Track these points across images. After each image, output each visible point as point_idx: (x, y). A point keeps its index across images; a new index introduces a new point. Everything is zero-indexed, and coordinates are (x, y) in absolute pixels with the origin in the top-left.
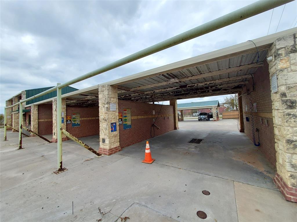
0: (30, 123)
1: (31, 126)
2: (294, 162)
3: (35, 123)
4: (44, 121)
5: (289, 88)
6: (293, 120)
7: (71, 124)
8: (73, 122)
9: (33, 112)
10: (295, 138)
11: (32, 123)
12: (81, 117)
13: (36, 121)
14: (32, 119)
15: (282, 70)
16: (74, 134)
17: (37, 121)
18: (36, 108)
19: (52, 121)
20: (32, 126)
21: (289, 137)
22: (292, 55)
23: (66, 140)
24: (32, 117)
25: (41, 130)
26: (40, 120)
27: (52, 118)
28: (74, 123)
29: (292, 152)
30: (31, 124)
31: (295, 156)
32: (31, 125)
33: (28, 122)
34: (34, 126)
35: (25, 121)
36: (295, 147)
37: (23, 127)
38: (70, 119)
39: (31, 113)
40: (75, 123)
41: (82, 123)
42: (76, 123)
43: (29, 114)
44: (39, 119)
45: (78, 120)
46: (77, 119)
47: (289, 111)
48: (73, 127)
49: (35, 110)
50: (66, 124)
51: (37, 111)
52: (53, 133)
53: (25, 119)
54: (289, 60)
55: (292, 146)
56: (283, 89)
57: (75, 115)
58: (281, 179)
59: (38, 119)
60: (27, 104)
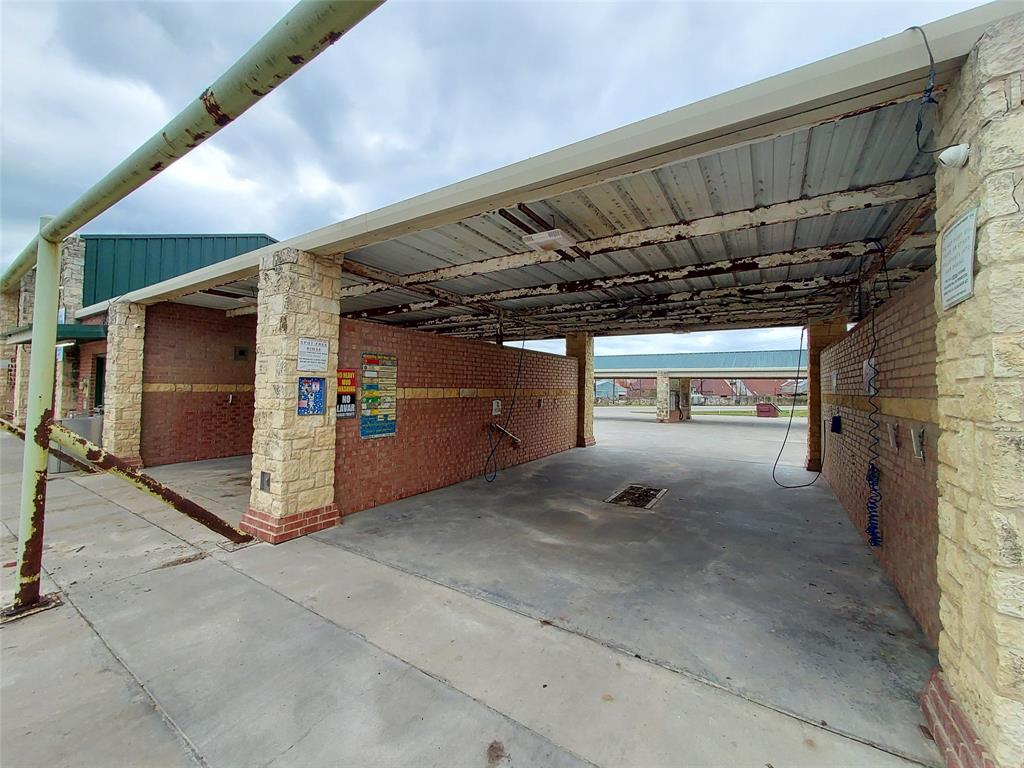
0: (98, 398)
1: (102, 413)
3: (128, 401)
4: (171, 393)
7: (354, 421)
8: (364, 406)
9: (117, 339)
11: (110, 397)
12: (401, 384)
13: (132, 390)
14: (111, 379)
16: (370, 480)
17: (137, 388)
18: (138, 322)
19: (250, 398)
20: (113, 416)
23: (332, 524)
24: (110, 367)
25: (156, 439)
26: (153, 388)
27: (250, 378)
28: (368, 413)
30: (106, 401)
32: (106, 408)
33: (86, 392)
34: (119, 418)
35: (75, 385)
37: (55, 430)
38: (352, 389)
39: (109, 346)
40: (375, 412)
41: (404, 418)
42: (380, 413)
43: (98, 351)
44: (146, 379)
45: (388, 395)
46: (384, 393)
48: (365, 441)
49: (132, 332)
50: (333, 422)
51: (142, 335)
52: (256, 473)
53: (76, 376)
57: (377, 368)
59: (144, 381)
60: (85, 304)
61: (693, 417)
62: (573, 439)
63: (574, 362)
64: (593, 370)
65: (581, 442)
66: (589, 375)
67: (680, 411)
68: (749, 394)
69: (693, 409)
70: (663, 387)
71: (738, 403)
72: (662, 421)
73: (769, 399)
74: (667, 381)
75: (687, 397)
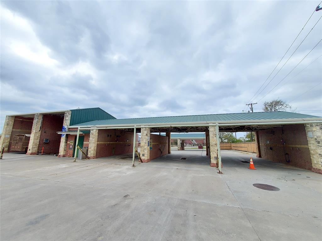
2: (321, 161)
5: (317, 137)
6: (320, 147)
10: (321, 153)
15: (314, 131)
21: (319, 153)
22: (317, 127)
29: (321, 158)
31: (321, 159)
36: (321, 156)
40: (151, 146)
47: (318, 144)
54: (316, 128)
55: (320, 156)
56: (316, 137)
58: (317, 169)
61: (185, 149)
62: (168, 153)
63: (168, 137)
64: (171, 138)
65: (169, 153)
66: (170, 140)
67: (182, 148)
68: (196, 143)
69: (185, 147)
70: (179, 142)
71: (194, 146)
72: (179, 150)
73: (201, 144)
74: (180, 140)
75: (183, 145)
